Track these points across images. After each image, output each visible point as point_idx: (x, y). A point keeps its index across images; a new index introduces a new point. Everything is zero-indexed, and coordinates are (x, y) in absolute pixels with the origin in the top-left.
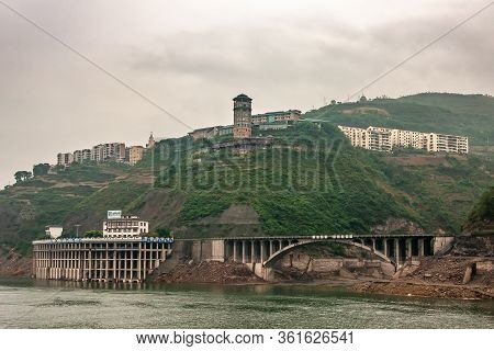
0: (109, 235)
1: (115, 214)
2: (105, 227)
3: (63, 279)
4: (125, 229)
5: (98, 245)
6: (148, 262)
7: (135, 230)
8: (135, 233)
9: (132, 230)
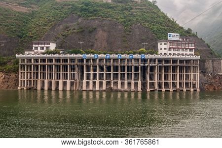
1: (174, 37)
7: (191, 50)
8: (191, 53)
9: (188, 50)
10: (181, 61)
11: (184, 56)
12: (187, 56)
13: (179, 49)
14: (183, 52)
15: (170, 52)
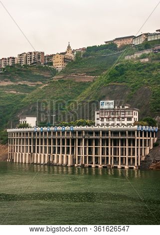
0: (101, 123)
1: (108, 104)
2: (97, 116)
3: (50, 164)
4: (118, 118)
5: (91, 133)
6: (141, 149)
7: (129, 119)
8: (129, 122)
9: (126, 119)
10: (115, 133)
11: (116, 127)
12: (119, 127)
13: (113, 118)
14: (118, 122)
15: (103, 122)
